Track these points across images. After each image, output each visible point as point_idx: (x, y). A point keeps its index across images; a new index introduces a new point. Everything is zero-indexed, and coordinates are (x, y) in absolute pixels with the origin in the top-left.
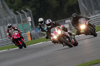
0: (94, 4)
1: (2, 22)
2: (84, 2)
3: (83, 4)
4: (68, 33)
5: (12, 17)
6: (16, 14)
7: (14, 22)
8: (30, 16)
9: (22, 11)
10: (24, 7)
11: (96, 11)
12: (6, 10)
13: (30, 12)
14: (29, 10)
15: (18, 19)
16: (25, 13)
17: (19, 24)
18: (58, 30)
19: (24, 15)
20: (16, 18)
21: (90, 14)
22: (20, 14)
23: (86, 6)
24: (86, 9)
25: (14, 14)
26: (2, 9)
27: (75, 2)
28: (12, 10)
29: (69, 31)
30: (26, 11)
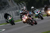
1: (11, 9)
4: (31, 18)
5: (16, 7)
6: (18, 5)
7: (17, 9)
8: (25, 6)
9: (21, 3)
10: (22, 2)
12: (13, 3)
13: (25, 4)
14: (24, 3)
15: (19, 8)
16: (23, 5)
17: (19, 10)
19: (22, 6)
20: (18, 7)
22: (20, 5)
25: (17, 5)
26: (11, 3)
28: (16, 3)
29: (32, 17)
30: (23, 4)
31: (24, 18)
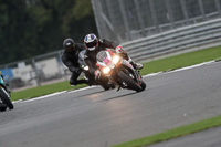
0: (128, 16)
2: (105, 10)
3: (104, 17)
11: (133, 32)
18: (112, 55)
21: (119, 38)
23: (110, 20)
24: (111, 27)
27: (86, 12)
31: (108, 62)
